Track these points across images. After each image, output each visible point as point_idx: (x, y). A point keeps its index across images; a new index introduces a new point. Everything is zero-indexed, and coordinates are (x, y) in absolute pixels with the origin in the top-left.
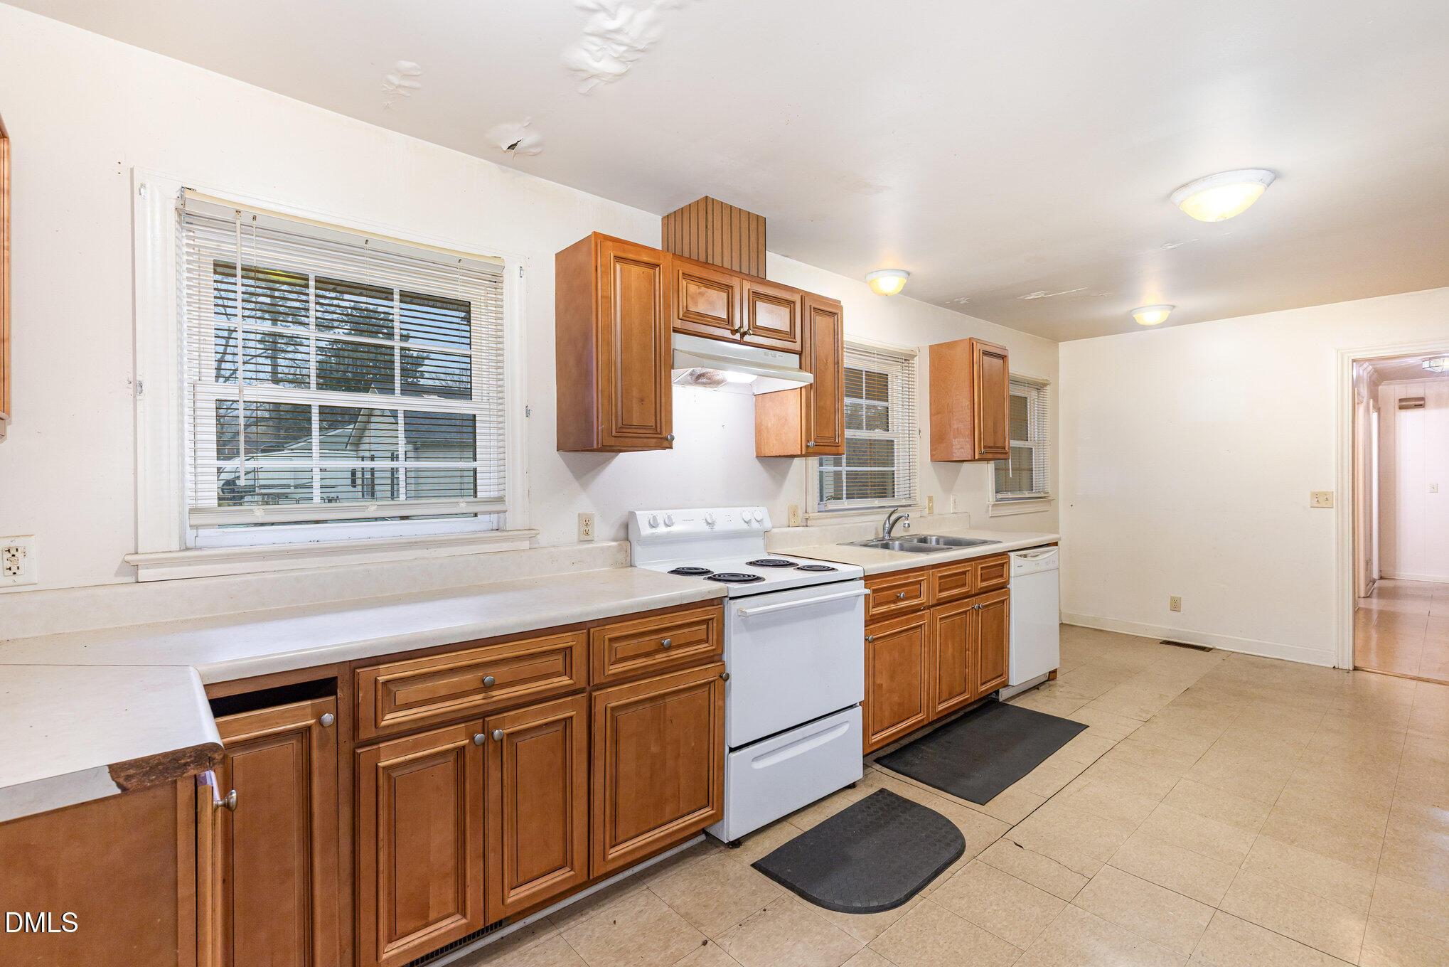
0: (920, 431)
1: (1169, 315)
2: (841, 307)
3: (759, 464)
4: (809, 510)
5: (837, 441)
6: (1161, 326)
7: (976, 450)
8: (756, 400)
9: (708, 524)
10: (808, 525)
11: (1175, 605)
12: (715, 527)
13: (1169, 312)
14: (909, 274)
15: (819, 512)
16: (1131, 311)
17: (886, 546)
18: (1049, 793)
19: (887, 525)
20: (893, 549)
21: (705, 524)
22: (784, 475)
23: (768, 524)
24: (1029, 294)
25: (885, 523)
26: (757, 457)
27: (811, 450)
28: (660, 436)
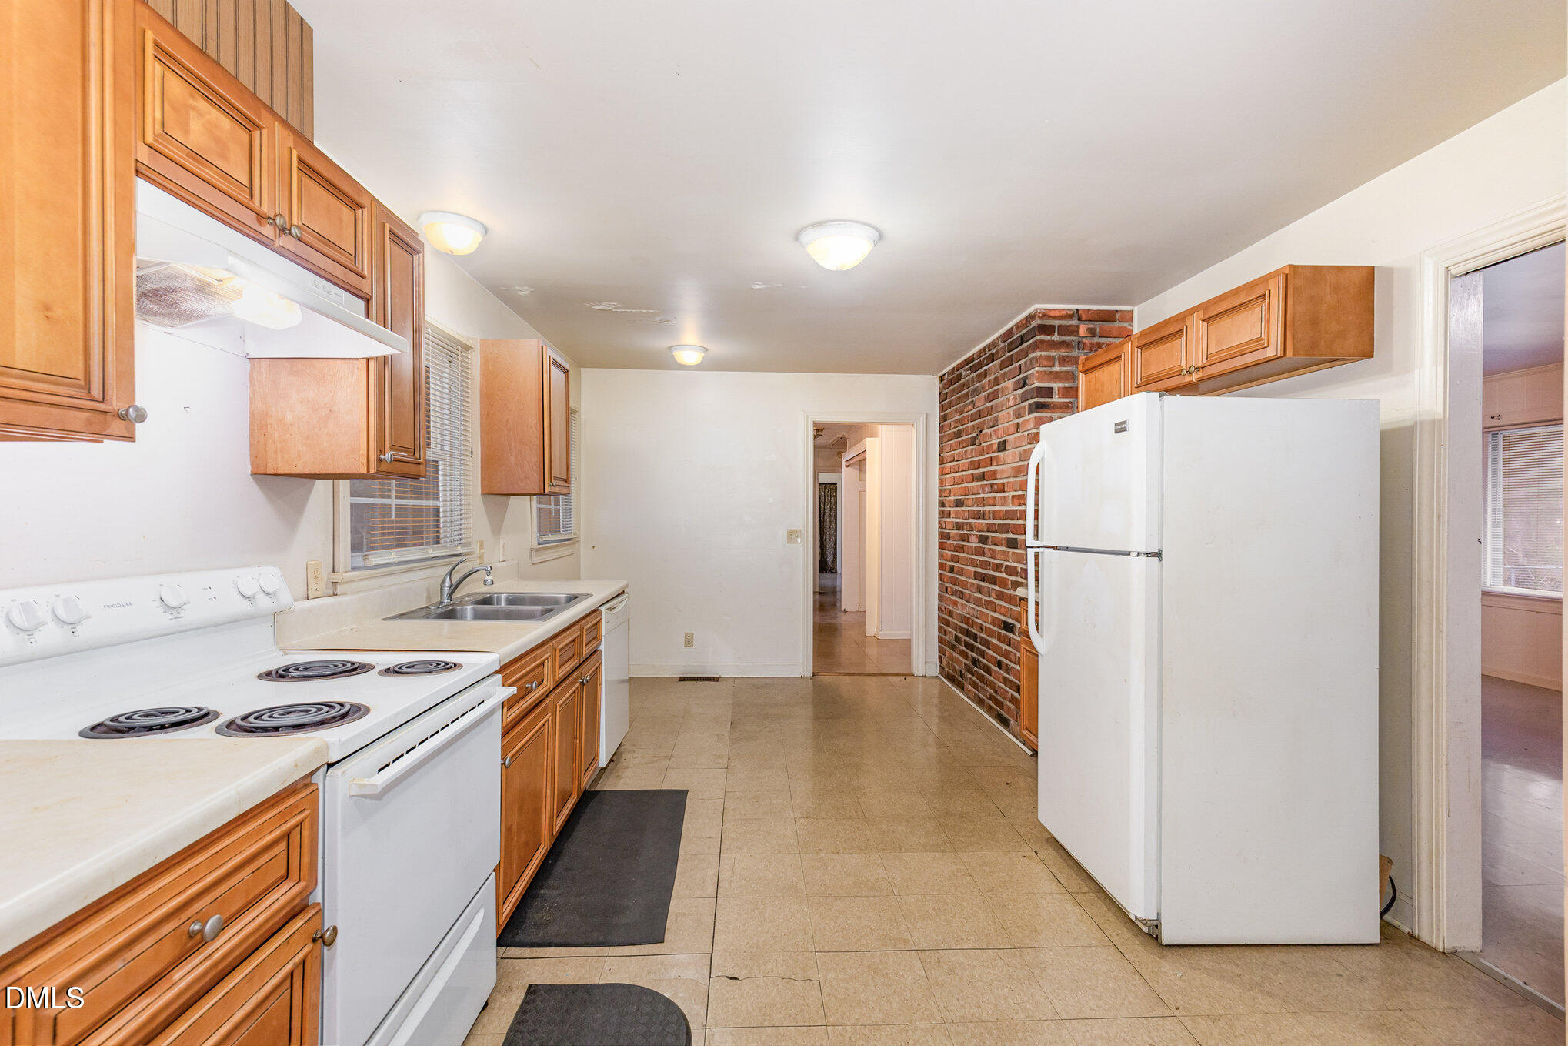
0: (472, 453)
1: (704, 357)
2: (423, 245)
3: (255, 485)
4: (340, 567)
5: (417, 455)
6: (699, 367)
7: (546, 482)
8: (253, 369)
9: (168, 608)
10: (338, 592)
11: (689, 642)
12: (183, 614)
13: (703, 355)
14: (486, 230)
15: (353, 569)
16: (670, 348)
17: (450, 614)
18: (711, 890)
19: (448, 584)
20: (463, 617)
21: (161, 610)
22: (299, 508)
23: (285, 598)
24: (600, 302)
25: (444, 581)
26: (254, 474)
27: (384, 467)
28: (103, 407)
